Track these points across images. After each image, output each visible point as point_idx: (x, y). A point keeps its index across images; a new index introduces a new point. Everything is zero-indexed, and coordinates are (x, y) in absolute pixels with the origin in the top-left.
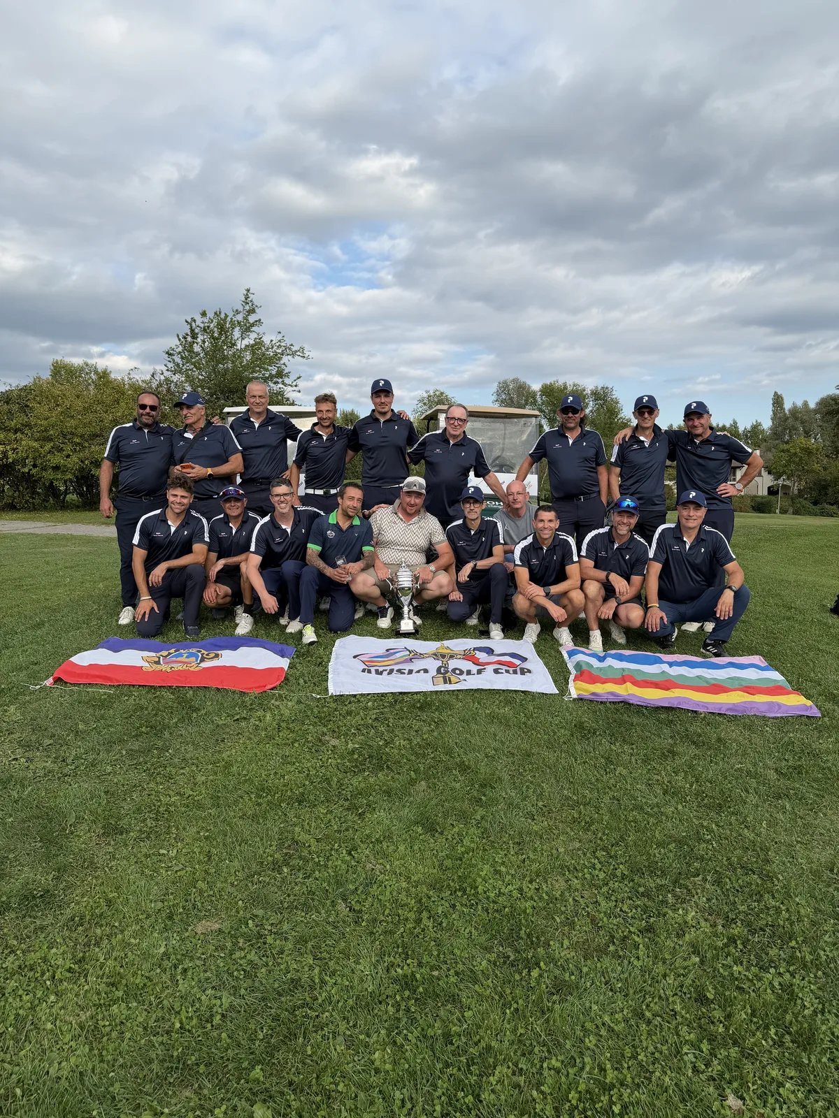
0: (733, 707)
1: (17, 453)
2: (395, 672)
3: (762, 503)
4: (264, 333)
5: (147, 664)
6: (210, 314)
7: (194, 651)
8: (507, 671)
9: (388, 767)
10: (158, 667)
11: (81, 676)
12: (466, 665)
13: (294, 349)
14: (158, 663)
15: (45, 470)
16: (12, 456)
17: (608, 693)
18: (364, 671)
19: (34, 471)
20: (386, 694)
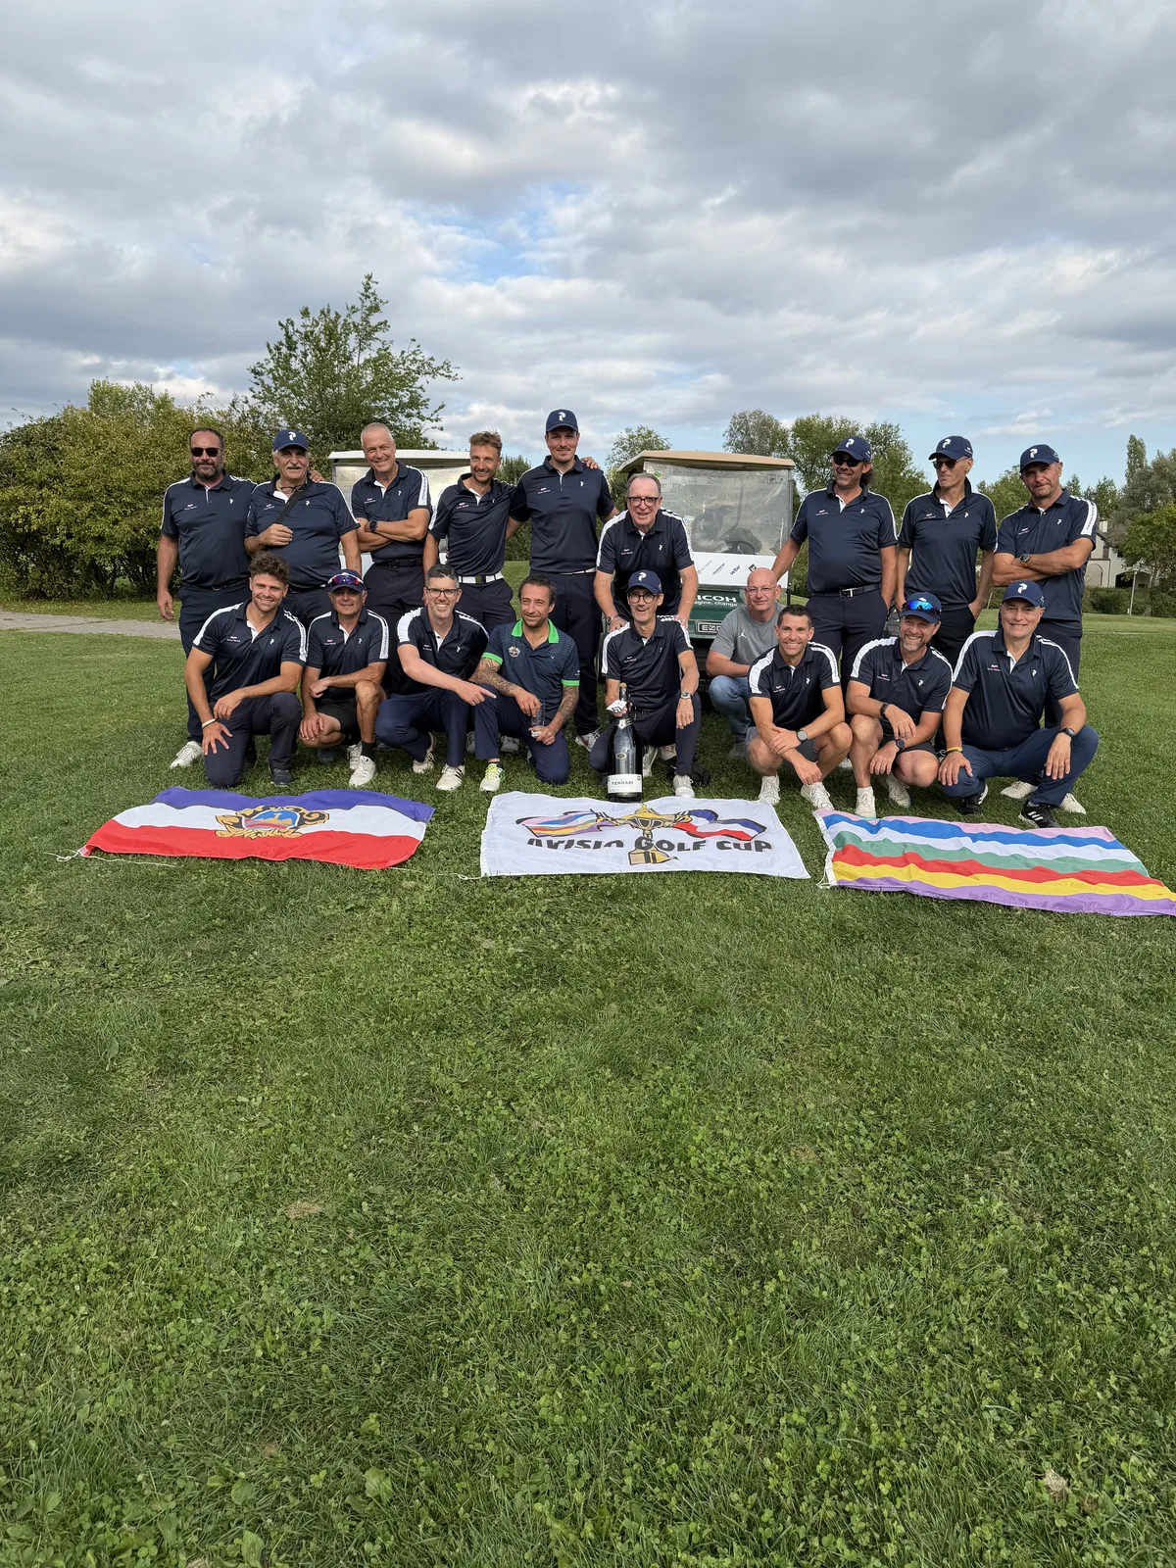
0: (1064, 902)
1: (44, 517)
2: (575, 844)
3: (1107, 600)
4: (391, 342)
5: (223, 828)
6: (315, 314)
7: (291, 809)
8: (737, 846)
9: (563, 980)
10: (238, 832)
11: (128, 843)
12: (677, 836)
13: (435, 364)
14: (238, 825)
15: (84, 542)
16: (36, 523)
17: (882, 879)
18: (531, 842)
19: (68, 543)
20: (563, 876)
